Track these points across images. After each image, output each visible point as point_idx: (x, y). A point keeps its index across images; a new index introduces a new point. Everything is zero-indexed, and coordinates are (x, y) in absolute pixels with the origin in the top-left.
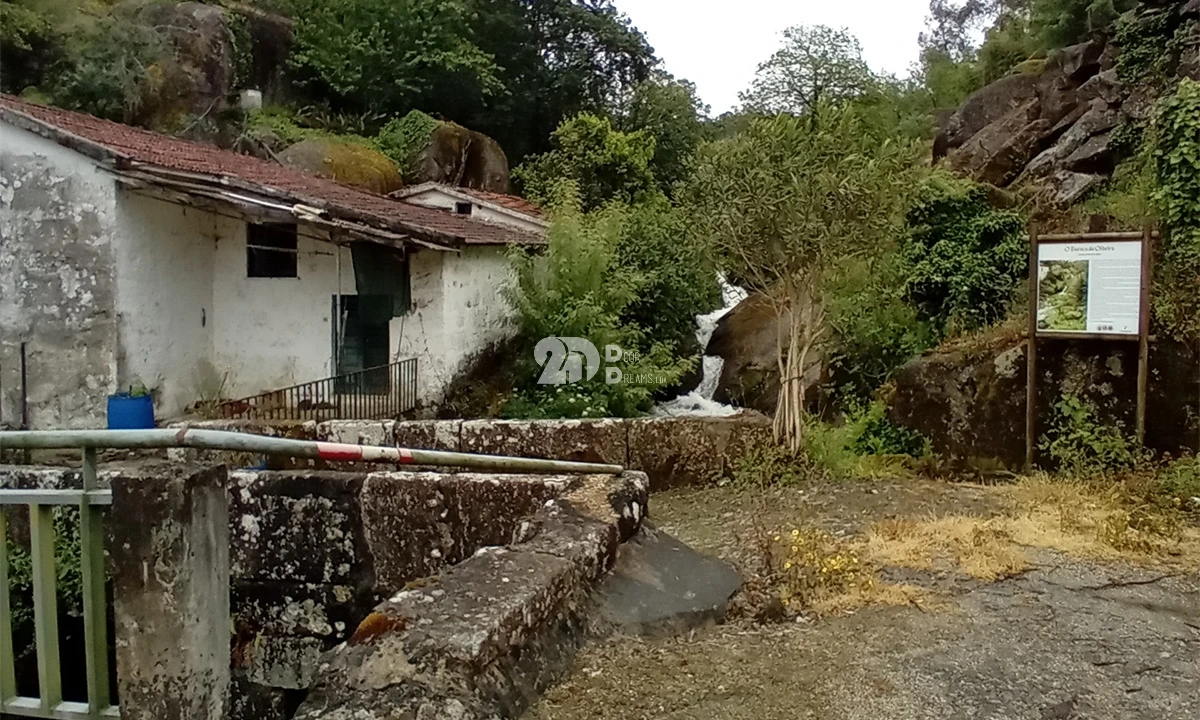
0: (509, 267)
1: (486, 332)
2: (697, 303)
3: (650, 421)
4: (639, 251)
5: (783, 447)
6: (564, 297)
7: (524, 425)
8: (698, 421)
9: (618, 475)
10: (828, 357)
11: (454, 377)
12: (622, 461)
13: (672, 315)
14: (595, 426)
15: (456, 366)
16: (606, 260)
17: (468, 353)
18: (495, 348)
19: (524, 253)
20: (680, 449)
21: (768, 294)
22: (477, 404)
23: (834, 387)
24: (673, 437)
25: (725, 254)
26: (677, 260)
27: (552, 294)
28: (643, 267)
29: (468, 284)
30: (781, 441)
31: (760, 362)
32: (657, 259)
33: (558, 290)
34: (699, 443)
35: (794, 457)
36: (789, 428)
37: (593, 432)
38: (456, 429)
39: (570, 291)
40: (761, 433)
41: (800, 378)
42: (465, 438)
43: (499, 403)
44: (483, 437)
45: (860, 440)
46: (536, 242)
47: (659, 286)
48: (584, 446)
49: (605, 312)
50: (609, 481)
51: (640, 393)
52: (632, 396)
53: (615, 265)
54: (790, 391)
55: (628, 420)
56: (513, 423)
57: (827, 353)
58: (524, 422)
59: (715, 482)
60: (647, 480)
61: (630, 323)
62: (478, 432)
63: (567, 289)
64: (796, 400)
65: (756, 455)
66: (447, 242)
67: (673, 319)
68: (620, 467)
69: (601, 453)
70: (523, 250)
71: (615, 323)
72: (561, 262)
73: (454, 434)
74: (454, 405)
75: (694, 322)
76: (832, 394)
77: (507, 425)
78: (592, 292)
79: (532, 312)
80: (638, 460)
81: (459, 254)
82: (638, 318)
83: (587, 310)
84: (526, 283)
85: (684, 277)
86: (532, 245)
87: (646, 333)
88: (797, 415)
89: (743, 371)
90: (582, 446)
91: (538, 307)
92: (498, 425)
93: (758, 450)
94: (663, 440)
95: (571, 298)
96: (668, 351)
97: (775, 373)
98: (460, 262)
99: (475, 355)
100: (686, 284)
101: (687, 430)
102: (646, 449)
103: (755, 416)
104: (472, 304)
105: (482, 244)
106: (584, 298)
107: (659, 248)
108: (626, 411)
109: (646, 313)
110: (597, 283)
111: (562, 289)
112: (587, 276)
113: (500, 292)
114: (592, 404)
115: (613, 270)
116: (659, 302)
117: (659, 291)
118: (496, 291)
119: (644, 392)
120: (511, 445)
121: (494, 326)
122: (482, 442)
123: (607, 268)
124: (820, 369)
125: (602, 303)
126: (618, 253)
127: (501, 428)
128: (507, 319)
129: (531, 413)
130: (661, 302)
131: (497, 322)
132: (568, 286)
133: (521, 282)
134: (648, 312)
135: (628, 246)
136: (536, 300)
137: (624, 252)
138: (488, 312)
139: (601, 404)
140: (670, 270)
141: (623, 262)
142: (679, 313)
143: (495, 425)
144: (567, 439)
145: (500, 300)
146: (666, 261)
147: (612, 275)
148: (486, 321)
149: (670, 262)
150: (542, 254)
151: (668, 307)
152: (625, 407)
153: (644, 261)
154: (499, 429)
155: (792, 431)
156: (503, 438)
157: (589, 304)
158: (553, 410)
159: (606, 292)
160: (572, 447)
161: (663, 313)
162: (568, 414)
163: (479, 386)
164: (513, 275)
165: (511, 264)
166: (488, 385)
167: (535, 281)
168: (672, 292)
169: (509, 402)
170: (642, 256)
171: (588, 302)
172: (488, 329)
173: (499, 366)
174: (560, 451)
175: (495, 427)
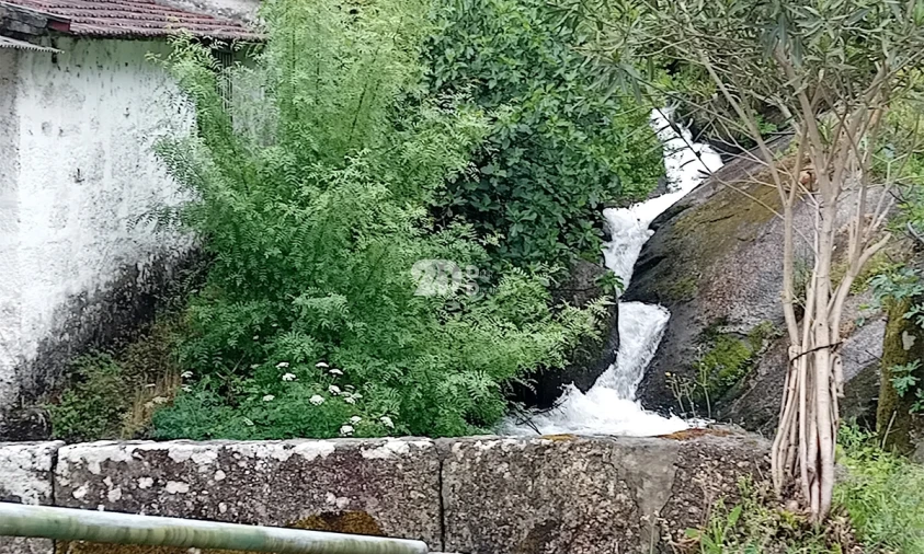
0: (176, 90)
1: (119, 240)
2: (605, 181)
3: (492, 444)
4: (473, 58)
5: (793, 504)
6: (300, 159)
7: (203, 455)
8: (602, 445)
10: (900, 303)
11: (43, 343)
12: (428, 536)
13: (549, 206)
14: (366, 454)
15: (47, 318)
16: (399, 78)
17: (76, 290)
18: (140, 280)
19: (210, 61)
20: (560, 508)
21: (768, 160)
22: (96, 409)
23: (913, 373)
24: (543, 480)
25: (673, 68)
26: (561, 81)
27: (274, 155)
28: (484, 93)
29: (76, 129)
30: (790, 491)
31: (747, 317)
32: (515, 77)
33: (288, 145)
34: (604, 495)
35: (817, 525)
36: (807, 461)
37: (364, 470)
38: (45, 463)
39: (315, 147)
40: (744, 471)
41: (833, 348)
42: (64, 482)
43: (149, 404)
44: (108, 481)
46: (238, 35)
47: (520, 140)
48: (342, 502)
49: (397, 198)
51: (474, 383)
52: (454, 389)
53: (420, 90)
54: (810, 377)
55: (443, 442)
56: (178, 450)
57: (899, 294)
58: (204, 445)
61: (454, 225)
62: (96, 469)
63: (307, 144)
64: (823, 400)
65: (732, 520)
66: (26, 29)
67: (550, 215)
69: (382, 519)
70: (209, 51)
71: (418, 224)
72: (294, 80)
73: (39, 473)
74: (42, 409)
75: (599, 224)
76: (911, 390)
77: (165, 453)
78: (366, 150)
79: (226, 194)
80: (466, 531)
81: (54, 60)
82: (473, 214)
83: (353, 192)
84: (213, 129)
85: (574, 118)
86: (229, 41)
87: (490, 248)
88: (825, 433)
89: (709, 334)
90: (337, 503)
91: (241, 184)
92: (143, 453)
93: (736, 511)
94: (522, 488)
95: (319, 166)
96: (538, 290)
97: (781, 339)
98: (59, 79)
99: (91, 295)
100: (581, 137)
101: (578, 466)
102: (483, 509)
103: (730, 437)
104: (86, 174)
105: (110, 36)
106: (348, 163)
107: (520, 52)
108: (439, 422)
109: (488, 200)
110: (378, 130)
111: (296, 143)
112: (355, 117)
113: (153, 148)
114: (364, 410)
115: (415, 103)
116: (520, 177)
117: (519, 152)
118: (143, 148)
119: (482, 383)
120: (172, 499)
121: (139, 228)
122: (106, 494)
123: (402, 98)
124: (883, 332)
125: (389, 177)
126: (427, 62)
127: (150, 461)
128: (168, 210)
129: (220, 427)
130: (524, 176)
131: (144, 220)
132: (310, 138)
133: (201, 126)
134: (493, 198)
135: (451, 46)
136: (236, 169)
137: (440, 60)
138: (124, 195)
139: (385, 409)
140: (545, 102)
141: (439, 83)
142: (564, 202)
143: (136, 454)
144: (303, 486)
145: (153, 167)
146: (536, 83)
147: (412, 113)
148: (120, 216)
149: (545, 85)
150: (252, 64)
151: (539, 188)
152: (436, 415)
153: (486, 81)
154: (146, 464)
155: (814, 469)
156: (155, 483)
157: (359, 179)
158: (272, 422)
159: (399, 153)
160: (313, 502)
161: (528, 202)
162: (305, 429)
163: (102, 367)
164: (183, 110)
165: (180, 84)
166: (123, 365)
167: (235, 126)
168: (548, 154)
169: (170, 403)
170: (482, 71)
171: (357, 174)
172: (124, 235)
173: (148, 321)
174: (288, 514)
175: (135, 458)
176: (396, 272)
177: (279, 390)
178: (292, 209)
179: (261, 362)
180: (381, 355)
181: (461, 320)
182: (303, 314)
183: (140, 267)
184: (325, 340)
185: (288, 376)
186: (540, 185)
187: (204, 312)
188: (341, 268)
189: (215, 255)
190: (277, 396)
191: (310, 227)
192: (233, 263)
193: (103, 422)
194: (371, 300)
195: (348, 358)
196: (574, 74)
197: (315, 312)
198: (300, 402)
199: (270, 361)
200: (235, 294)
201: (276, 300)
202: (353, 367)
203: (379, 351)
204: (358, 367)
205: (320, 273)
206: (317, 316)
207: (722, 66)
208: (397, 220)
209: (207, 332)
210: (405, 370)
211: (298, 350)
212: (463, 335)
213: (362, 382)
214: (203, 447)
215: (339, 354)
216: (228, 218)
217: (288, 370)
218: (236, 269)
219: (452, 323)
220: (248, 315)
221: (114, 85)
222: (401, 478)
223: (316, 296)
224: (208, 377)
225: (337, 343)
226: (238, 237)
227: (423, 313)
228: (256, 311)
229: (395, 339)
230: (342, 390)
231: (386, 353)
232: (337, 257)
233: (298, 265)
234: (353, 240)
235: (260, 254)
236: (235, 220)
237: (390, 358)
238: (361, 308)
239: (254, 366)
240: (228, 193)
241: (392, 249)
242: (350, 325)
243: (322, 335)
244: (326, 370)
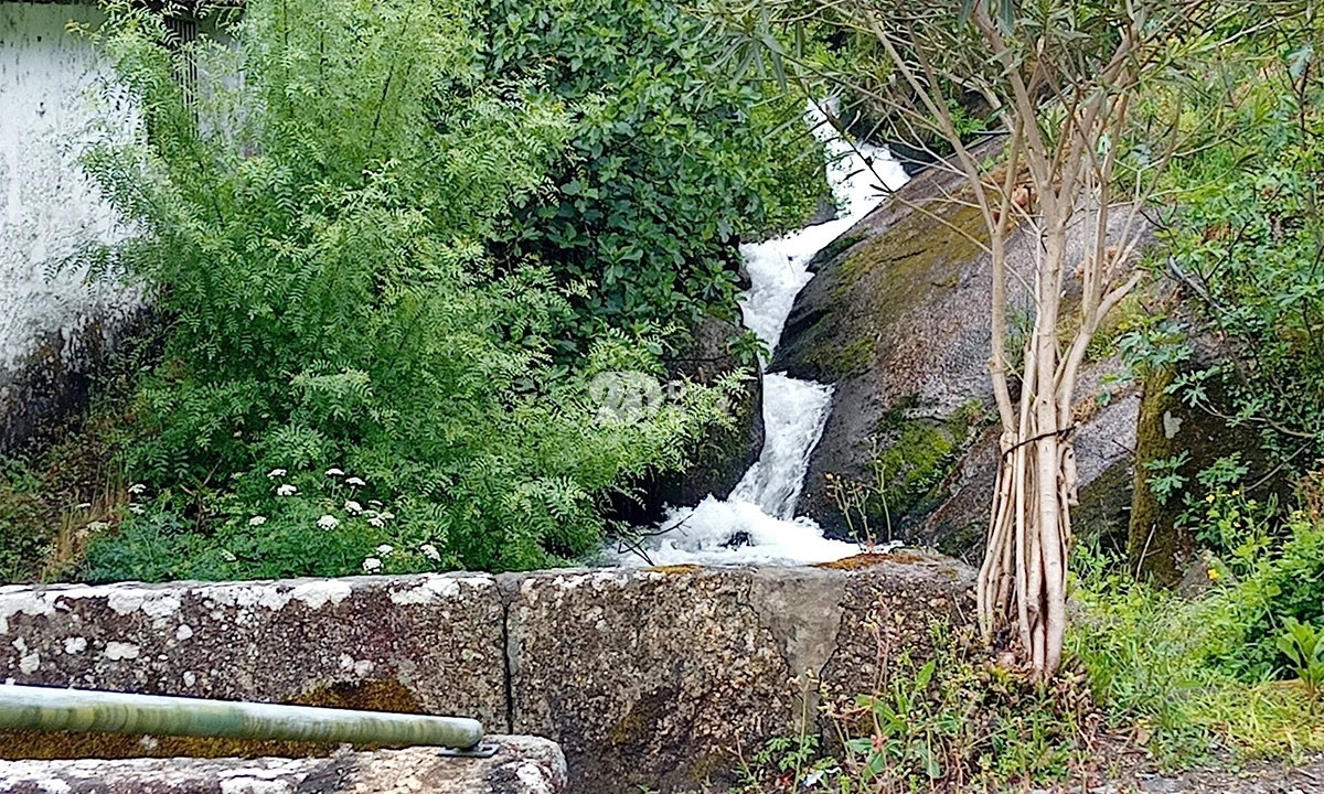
0: (113, 75)
1: (33, 296)
2: (741, 202)
3: (579, 581)
4: (548, 27)
5: (1008, 657)
6: (299, 176)
7: (161, 603)
9: (466, 750)
10: (1161, 372)
12: (488, 713)
13: (660, 239)
14: (397, 598)
16: (440, 55)
18: (65, 353)
19: (162, 33)
20: (677, 670)
21: (969, 171)
23: (1178, 472)
24: (653, 630)
25: (838, 39)
26: (676, 59)
27: (259, 169)
28: (565, 78)
30: (1003, 638)
31: (946, 395)
32: (610, 54)
33: (280, 155)
34: (740, 650)
36: (1027, 598)
37: (394, 620)
39: (320, 158)
40: (938, 611)
41: (1062, 434)
43: (83, 532)
44: (19, 644)
45: (1254, 635)
47: (617, 145)
48: (363, 667)
49: (440, 231)
50: (436, 770)
51: (555, 495)
52: (527, 504)
53: (471, 74)
55: (508, 578)
56: (123, 597)
57: (1158, 359)
58: (160, 590)
59: (791, 774)
60: (561, 764)
61: (523, 268)
63: (308, 154)
64: (1048, 505)
65: (922, 681)
67: (662, 253)
68: (471, 726)
69: (421, 691)
70: (160, 19)
71: (472, 267)
72: (288, 60)
75: (734, 265)
76: (1176, 495)
77: (103, 601)
78: (394, 161)
79: (190, 226)
80: (542, 706)
82: (550, 253)
83: (376, 222)
84: (170, 133)
85: (697, 115)
87: (576, 301)
89: (892, 420)
90: (356, 667)
91: (212, 212)
92: (71, 602)
93: (927, 668)
94: (622, 642)
95: (326, 185)
96: (645, 361)
97: (993, 426)
100: (706, 140)
101: (703, 608)
102: (567, 672)
103: (918, 564)
106: (367, 180)
107: (615, 18)
108: (506, 551)
109: (573, 233)
110: (411, 133)
111: (291, 152)
112: (378, 112)
113: (81, 160)
114: (397, 535)
115: (465, 92)
116: (618, 199)
117: (616, 162)
118: (67, 160)
119: (566, 495)
120: (114, 667)
121: (62, 277)
122: (17, 662)
123: (445, 85)
124: (1137, 414)
125: (428, 200)
126: (481, 33)
127: (81, 614)
128: (105, 252)
129: (187, 564)
130: (625, 197)
131: (70, 265)
132: (312, 145)
133: (152, 129)
134: (580, 230)
135: (516, 11)
136: (205, 190)
137: (501, 30)
138: (41, 229)
139: (427, 534)
140: (653, 91)
141: (499, 64)
142: (682, 233)
143: (60, 604)
144: (306, 645)
145: (80, 188)
146: (640, 63)
147: (460, 107)
148: (34, 260)
149: (653, 66)
150: (225, 38)
151: (647, 213)
152: (502, 541)
153: (567, 60)
154: (76, 617)
155: (1037, 608)
156: (90, 645)
157: (384, 204)
158: (264, 555)
159: (442, 165)
160: (321, 669)
161: (631, 234)
162: (312, 565)
163: (11, 480)
164: (124, 105)
165: (118, 67)
166: (43, 476)
167: (202, 127)
168: (657, 165)
169: (113, 531)
170: (561, 46)
171: (382, 196)
172: (41, 288)
173: (79, 412)
174: (284, 685)
175: (58, 610)
176: (440, 338)
177: (273, 509)
178: (287, 247)
179: (247, 469)
180: (419, 456)
181: (536, 405)
182: (306, 399)
183: (66, 334)
184: (339, 436)
185: (286, 489)
186: (648, 210)
187: (161, 399)
188: (361, 332)
189: (176, 315)
190: (270, 518)
191: (314, 274)
192: (203, 328)
193: (14, 559)
194: (405, 378)
195: (374, 462)
196: (693, 50)
197: (324, 396)
198: (303, 526)
199: (259, 468)
200: (206, 372)
201: (267, 379)
202: (379, 474)
203: (418, 451)
204: (387, 475)
205: (331, 339)
206: (326, 402)
207: (902, 35)
208: (440, 262)
209: (165, 427)
210: (456, 478)
211: (299, 452)
212: (540, 426)
213: (394, 495)
214: (159, 593)
215: (358, 455)
216: (194, 263)
217: (286, 480)
218: (207, 336)
219: (523, 409)
220: (226, 402)
221: (22, 70)
222: (449, 631)
223: (324, 373)
224: (168, 492)
225: (357, 440)
226: (209, 289)
227: (480, 395)
228: (237, 396)
229: (441, 433)
230: (365, 507)
231: (428, 453)
232: (354, 317)
233: (297, 328)
234: (377, 292)
235: (241, 314)
236: (204, 264)
237: (433, 460)
238: (390, 390)
239: (236, 476)
240: (193, 226)
241: (434, 304)
242: (375, 414)
243: (334, 428)
244: (341, 480)
